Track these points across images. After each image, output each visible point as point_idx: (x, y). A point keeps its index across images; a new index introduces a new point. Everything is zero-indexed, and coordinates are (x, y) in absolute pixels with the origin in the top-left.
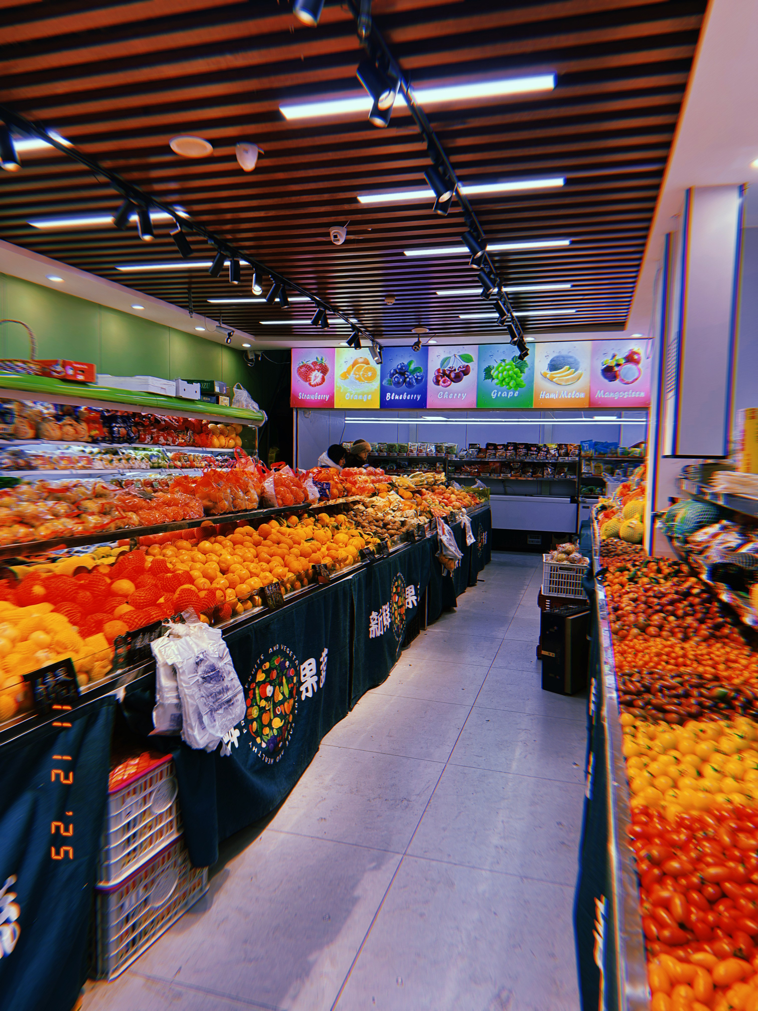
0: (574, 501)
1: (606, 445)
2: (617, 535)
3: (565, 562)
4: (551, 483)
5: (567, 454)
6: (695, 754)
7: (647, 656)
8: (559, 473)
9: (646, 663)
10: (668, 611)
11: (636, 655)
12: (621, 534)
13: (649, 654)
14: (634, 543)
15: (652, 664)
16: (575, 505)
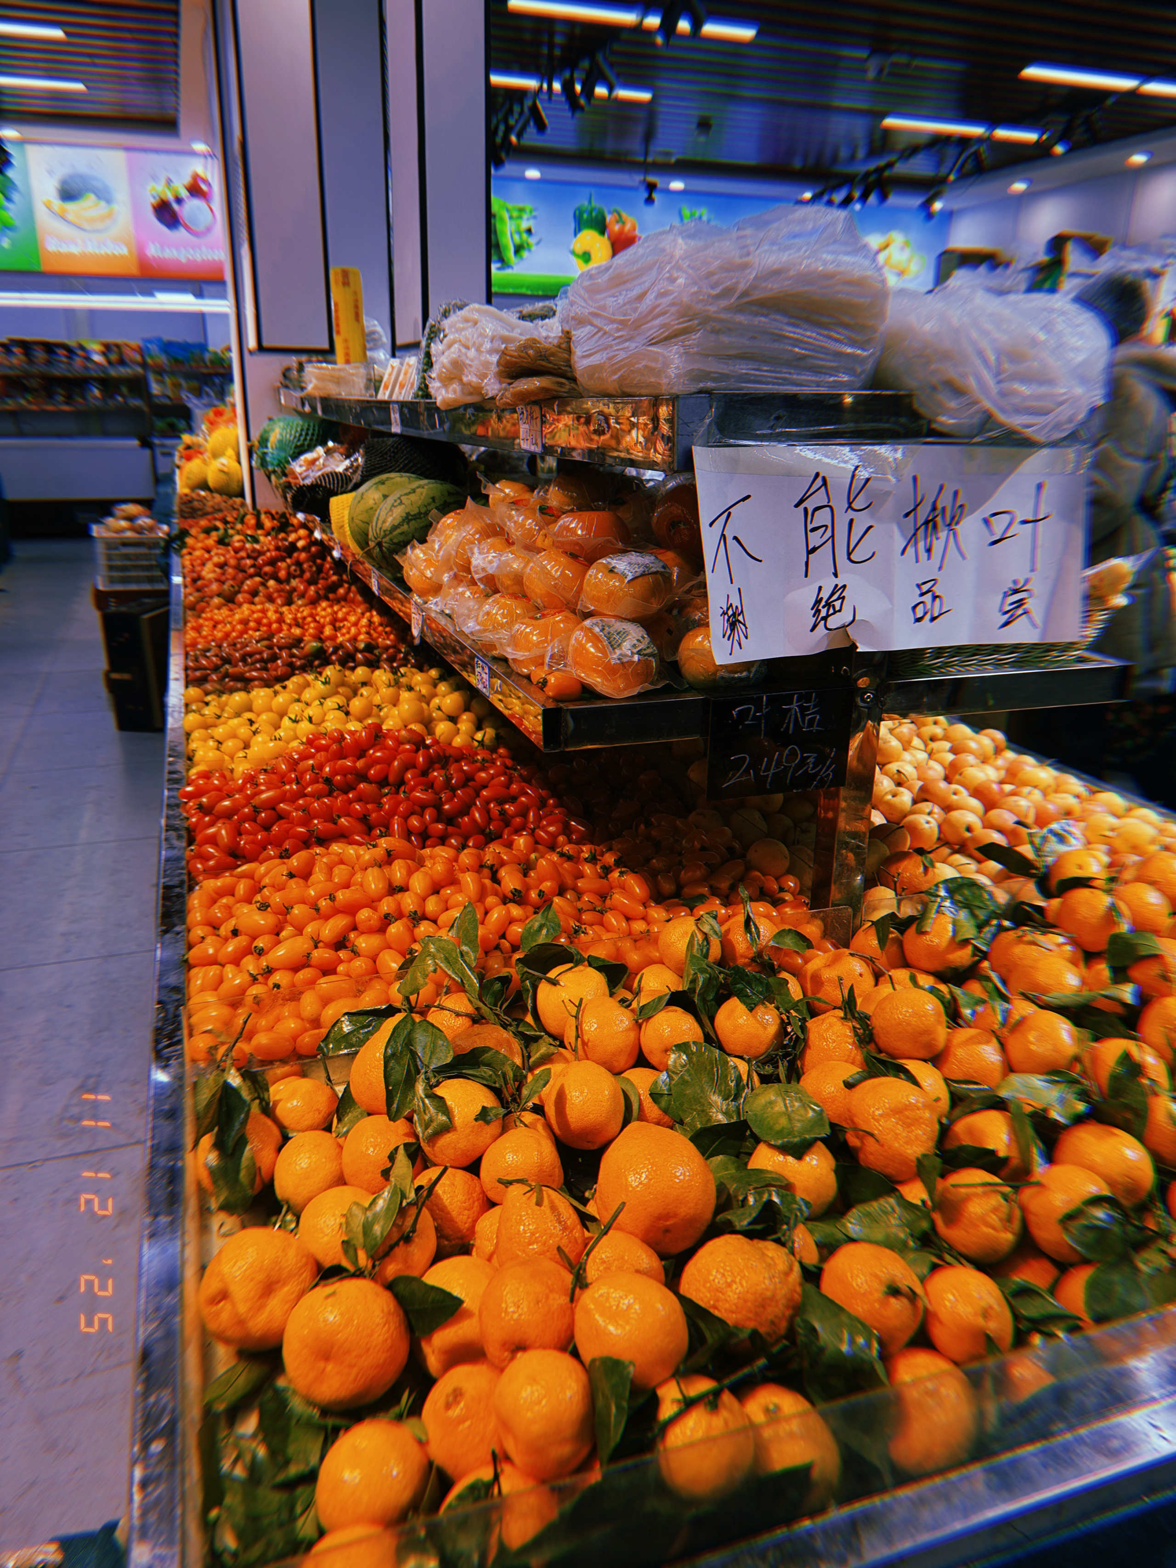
0: (146, 443)
1: (185, 347)
2: (204, 486)
3: (129, 534)
4: (101, 414)
5: (122, 362)
6: (271, 710)
7: (228, 626)
8: (112, 397)
9: (227, 635)
10: (266, 574)
11: (214, 627)
12: (211, 483)
13: (230, 623)
14: (230, 496)
15: (234, 634)
16: (147, 452)
